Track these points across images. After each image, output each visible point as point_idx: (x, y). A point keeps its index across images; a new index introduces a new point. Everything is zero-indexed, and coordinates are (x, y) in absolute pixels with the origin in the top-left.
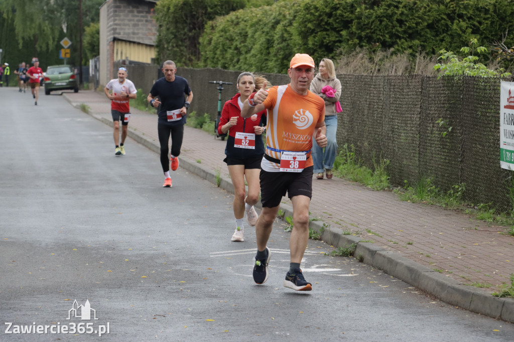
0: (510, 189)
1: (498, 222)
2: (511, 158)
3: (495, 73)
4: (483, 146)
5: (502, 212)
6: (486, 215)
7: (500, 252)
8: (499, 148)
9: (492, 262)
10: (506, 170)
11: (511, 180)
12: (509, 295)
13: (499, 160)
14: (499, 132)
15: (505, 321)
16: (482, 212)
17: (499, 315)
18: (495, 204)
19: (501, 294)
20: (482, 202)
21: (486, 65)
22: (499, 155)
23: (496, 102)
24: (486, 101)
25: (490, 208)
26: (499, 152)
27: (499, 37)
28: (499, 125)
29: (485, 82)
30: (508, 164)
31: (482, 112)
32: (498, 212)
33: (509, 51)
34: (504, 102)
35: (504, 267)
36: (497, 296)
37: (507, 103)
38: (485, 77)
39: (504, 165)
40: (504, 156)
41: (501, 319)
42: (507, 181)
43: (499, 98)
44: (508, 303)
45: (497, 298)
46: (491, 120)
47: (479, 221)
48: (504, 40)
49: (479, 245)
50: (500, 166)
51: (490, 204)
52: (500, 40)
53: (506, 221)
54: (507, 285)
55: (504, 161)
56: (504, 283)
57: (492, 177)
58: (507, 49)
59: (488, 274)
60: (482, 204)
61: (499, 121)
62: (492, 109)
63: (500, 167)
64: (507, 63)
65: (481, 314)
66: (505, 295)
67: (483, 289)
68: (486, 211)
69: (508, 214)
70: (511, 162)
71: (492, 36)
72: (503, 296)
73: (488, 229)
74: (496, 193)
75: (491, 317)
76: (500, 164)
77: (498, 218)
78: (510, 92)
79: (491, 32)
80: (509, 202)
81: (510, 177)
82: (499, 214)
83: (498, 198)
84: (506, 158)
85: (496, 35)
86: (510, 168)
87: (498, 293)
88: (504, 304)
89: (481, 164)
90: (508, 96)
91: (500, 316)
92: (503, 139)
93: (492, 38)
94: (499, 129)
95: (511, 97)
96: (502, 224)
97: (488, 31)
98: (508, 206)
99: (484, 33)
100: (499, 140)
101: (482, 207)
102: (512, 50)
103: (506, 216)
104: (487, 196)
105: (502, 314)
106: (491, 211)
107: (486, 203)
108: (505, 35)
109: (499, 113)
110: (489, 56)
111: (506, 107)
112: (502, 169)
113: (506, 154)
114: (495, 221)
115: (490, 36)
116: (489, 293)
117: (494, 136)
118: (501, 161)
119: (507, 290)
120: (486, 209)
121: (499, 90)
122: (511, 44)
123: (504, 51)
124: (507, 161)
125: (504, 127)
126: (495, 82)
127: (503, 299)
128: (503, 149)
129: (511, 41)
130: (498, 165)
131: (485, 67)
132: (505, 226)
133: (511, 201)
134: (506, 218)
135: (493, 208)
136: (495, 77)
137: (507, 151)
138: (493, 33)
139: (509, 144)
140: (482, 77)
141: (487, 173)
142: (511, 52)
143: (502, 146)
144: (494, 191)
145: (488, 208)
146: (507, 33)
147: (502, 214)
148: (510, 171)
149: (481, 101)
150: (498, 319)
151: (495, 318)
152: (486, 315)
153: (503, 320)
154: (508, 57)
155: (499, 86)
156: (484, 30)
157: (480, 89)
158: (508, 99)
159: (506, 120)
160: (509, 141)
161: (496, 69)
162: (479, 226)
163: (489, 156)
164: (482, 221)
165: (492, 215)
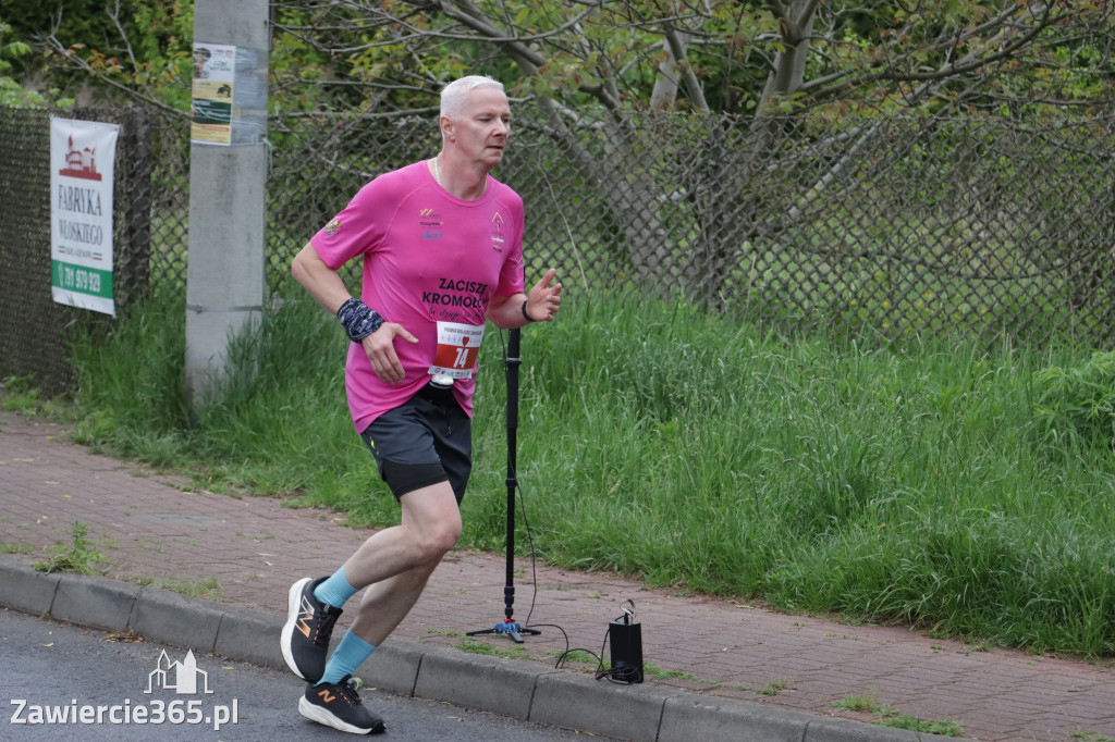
0: (72, 345)
1: (47, 414)
2: (75, 282)
3: (41, 98)
4: (16, 253)
5: (56, 392)
6: (22, 401)
7: (51, 479)
8: (50, 258)
9: (35, 500)
10: (65, 306)
11: (75, 328)
12: (70, 567)
13: (50, 284)
14: (49, 226)
15: (60, 622)
16: (12, 394)
17: (47, 609)
18: (40, 377)
19: (53, 566)
20: (14, 373)
21: (17, 81)
22: (50, 275)
23: (41, 160)
24: (21, 159)
25: (31, 385)
26: (50, 267)
27: (42, 22)
28: (49, 210)
29: (19, 119)
30: (68, 292)
31: (11, 181)
32: (47, 395)
33: (68, 53)
34: (58, 161)
35: (60, 509)
36: (45, 570)
37: (64, 165)
38: (17, 106)
39: (61, 296)
40: (61, 276)
41: (50, 616)
42: (67, 330)
43: (48, 153)
44: (68, 585)
45: (42, 573)
46: (31, 200)
47: (6, 414)
48: (54, 30)
49: (8, 465)
50: (51, 297)
51: (31, 377)
52: (46, 28)
53: (65, 414)
54: (65, 547)
55: (59, 285)
56: (59, 543)
57: (35, 320)
58: (61, 49)
59: (25, 524)
60: (13, 379)
61: (48, 202)
62: (33, 176)
63: (51, 300)
64: (61, 78)
65: (9, 609)
66: (63, 566)
67: (14, 556)
68: (21, 392)
69: (69, 399)
70: (74, 289)
71: (28, 19)
72: (57, 569)
73: (29, 431)
74: (43, 354)
75: (31, 615)
76: (50, 292)
77: (48, 406)
78: (71, 142)
79: (25, 11)
80: (70, 374)
81: (73, 322)
82: (50, 398)
83: (48, 364)
84: (64, 280)
85: (36, 18)
86: (72, 301)
87: (46, 563)
88: (58, 586)
89: (12, 294)
90: (67, 151)
91: (50, 612)
92: (57, 240)
93: (28, 24)
94: (49, 218)
95: (73, 152)
96: (56, 419)
97: (18, 10)
98: (69, 381)
99: (9, 12)
100: (49, 243)
101: (15, 384)
102: (72, 51)
103: (63, 403)
104: (25, 360)
105: (55, 606)
106: (33, 392)
107: (22, 375)
108: (56, 20)
109: (48, 186)
110: (23, 63)
111: (64, 172)
112: (57, 304)
113: (65, 272)
114: (41, 414)
115: (23, 20)
116: (28, 564)
117: (37, 232)
118: (54, 289)
119: (64, 556)
120: (21, 388)
121: (48, 135)
122: (68, 39)
123: (56, 52)
124: (66, 287)
125: (59, 214)
126: (39, 119)
127: (56, 576)
128: (58, 262)
129: (70, 34)
130: (48, 296)
131: (17, 86)
132: (62, 424)
133: (75, 372)
134: (65, 406)
135: (36, 386)
136: (39, 108)
137: (65, 265)
138: (30, 14)
139: (70, 252)
140: (11, 106)
141: (24, 312)
142: (72, 55)
143: (56, 255)
144: (40, 350)
145: (27, 386)
146: (60, 14)
147: (56, 398)
148: (73, 308)
149: (11, 157)
150: (46, 619)
151: (38, 616)
152: (20, 611)
153: (56, 620)
154: (65, 66)
155: (48, 128)
156: (11, 5)
157: (7, 132)
158: (67, 157)
159: (63, 199)
160: (70, 244)
161: (41, 92)
162: (6, 424)
163: (29, 276)
164: (14, 414)
165: (34, 402)
